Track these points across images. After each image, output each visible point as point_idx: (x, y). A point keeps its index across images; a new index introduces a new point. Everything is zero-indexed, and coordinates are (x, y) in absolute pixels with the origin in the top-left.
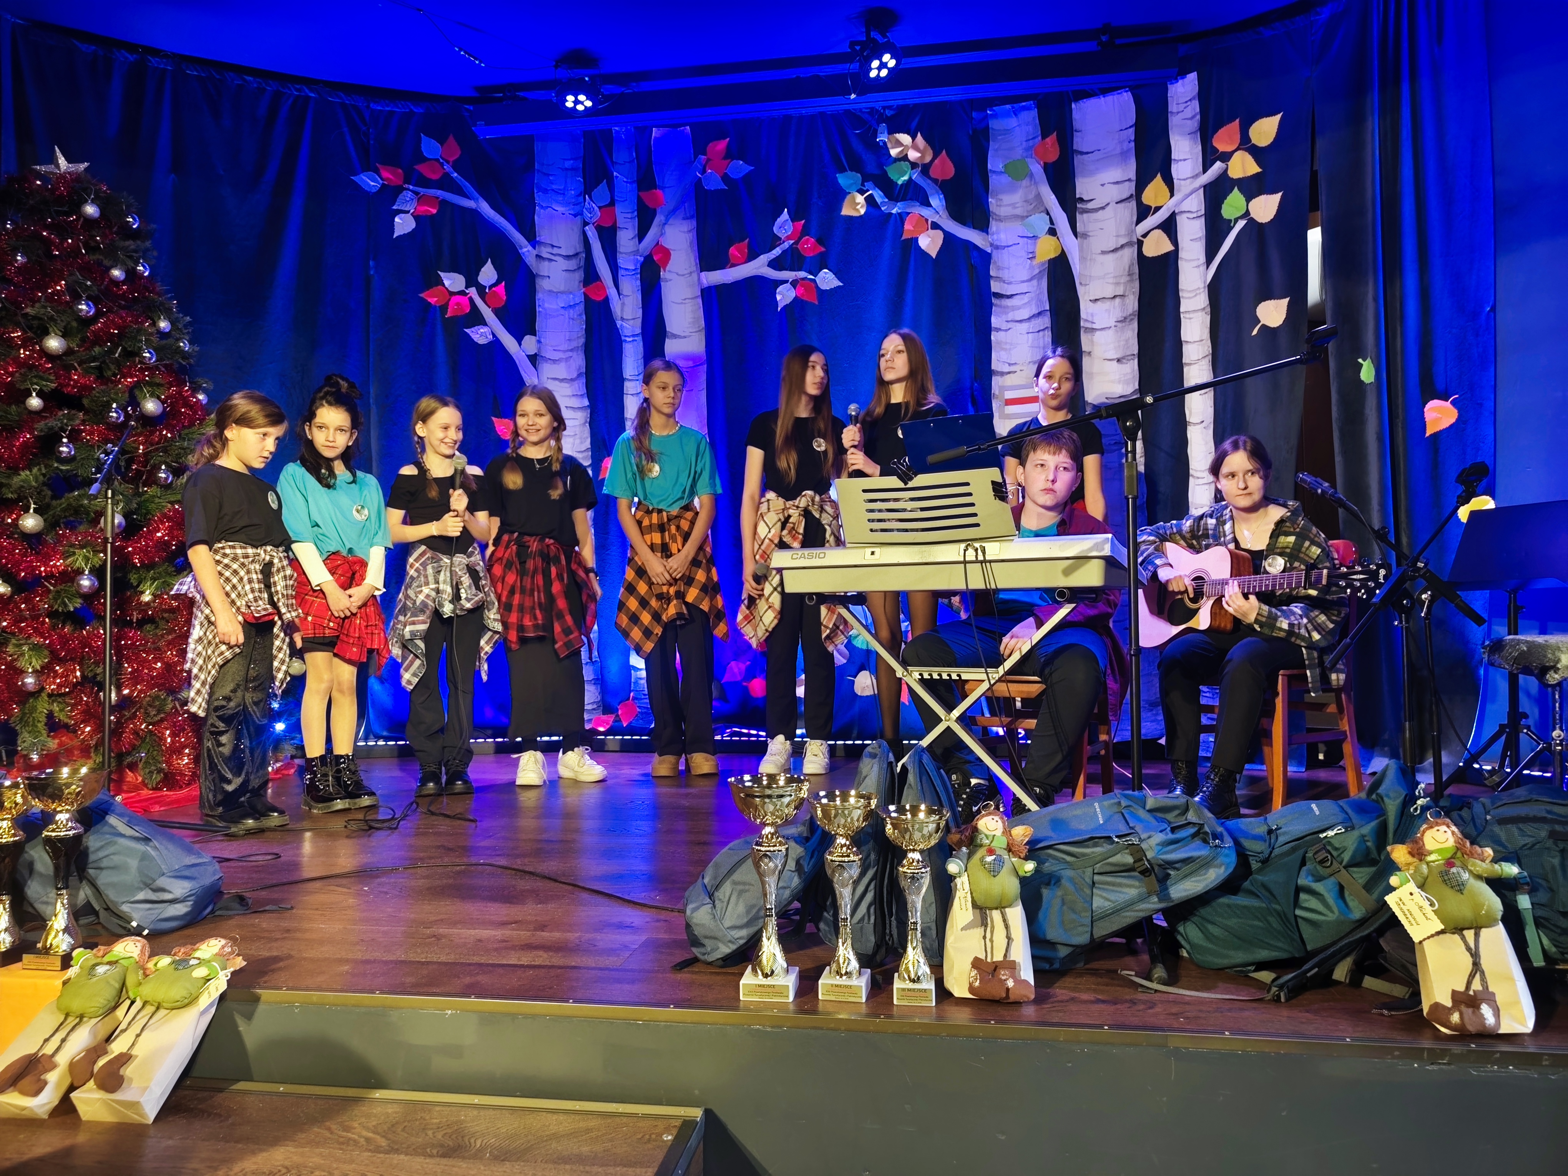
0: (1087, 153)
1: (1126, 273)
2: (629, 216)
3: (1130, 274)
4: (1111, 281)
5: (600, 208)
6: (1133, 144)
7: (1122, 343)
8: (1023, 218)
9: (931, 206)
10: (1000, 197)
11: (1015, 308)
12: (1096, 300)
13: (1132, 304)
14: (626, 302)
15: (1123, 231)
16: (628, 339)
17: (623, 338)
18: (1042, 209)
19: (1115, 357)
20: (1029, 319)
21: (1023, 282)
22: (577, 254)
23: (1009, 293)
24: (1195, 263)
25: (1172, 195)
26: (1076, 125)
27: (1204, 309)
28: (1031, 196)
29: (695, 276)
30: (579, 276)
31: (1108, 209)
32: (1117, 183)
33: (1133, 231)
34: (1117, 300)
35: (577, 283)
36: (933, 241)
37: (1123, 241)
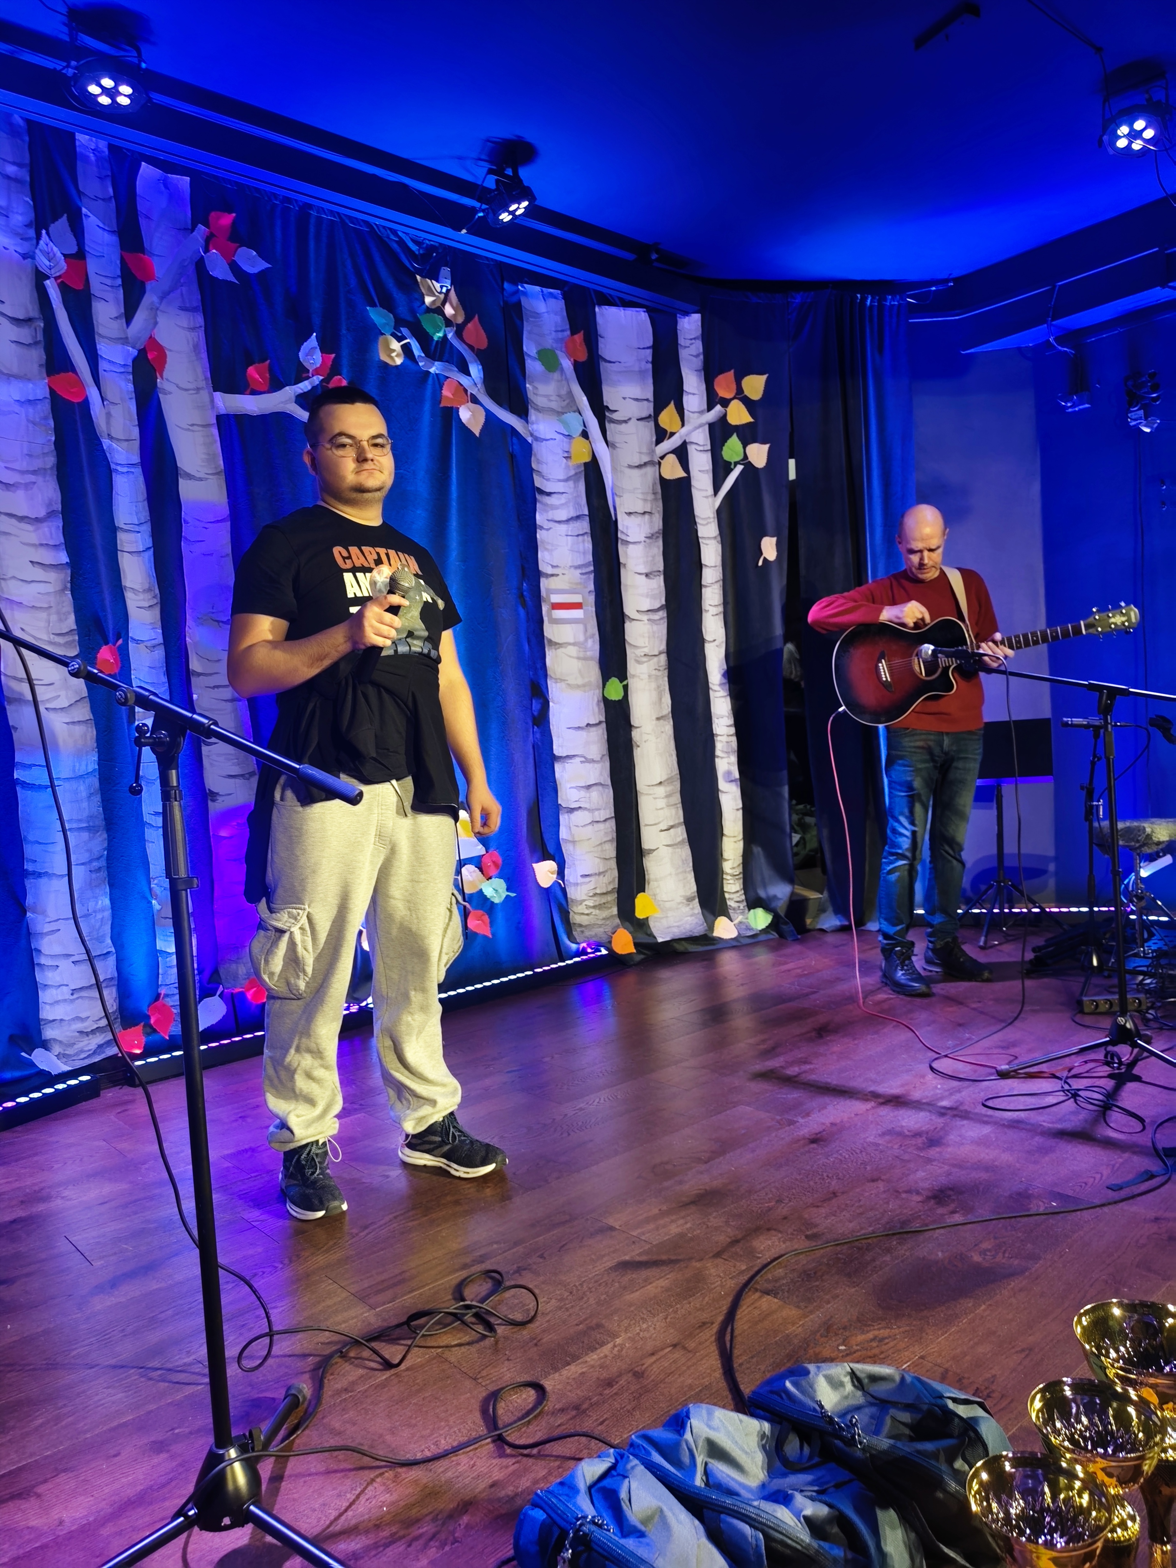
0: (610, 362)
1: (651, 491)
2: (109, 282)
3: (654, 493)
4: (640, 496)
5: (64, 255)
6: (650, 366)
7: (650, 559)
8: (560, 413)
9: (469, 375)
10: (536, 384)
11: (554, 507)
12: (630, 514)
13: (657, 522)
14: (112, 412)
15: (645, 450)
16: (119, 468)
17: (113, 466)
18: (575, 408)
19: (644, 571)
20: (568, 521)
21: (560, 481)
22: (28, 321)
23: (548, 490)
24: (705, 494)
25: (683, 425)
26: (601, 329)
27: (715, 538)
28: (564, 392)
29: (205, 395)
30: (37, 355)
31: (631, 423)
32: (637, 400)
33: (652, 452)
34: (647, 516)
35: (35, 367)
36: (473, 415)
37: (646, 459)
